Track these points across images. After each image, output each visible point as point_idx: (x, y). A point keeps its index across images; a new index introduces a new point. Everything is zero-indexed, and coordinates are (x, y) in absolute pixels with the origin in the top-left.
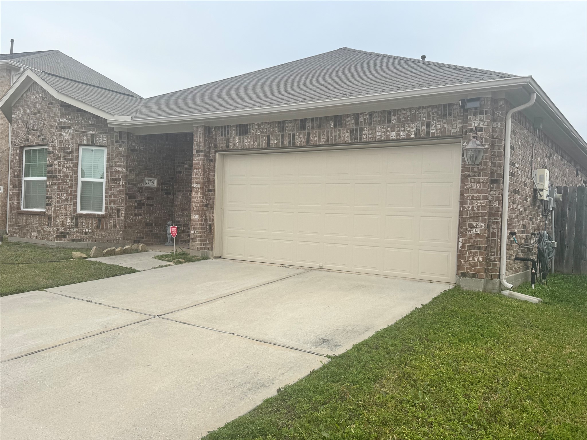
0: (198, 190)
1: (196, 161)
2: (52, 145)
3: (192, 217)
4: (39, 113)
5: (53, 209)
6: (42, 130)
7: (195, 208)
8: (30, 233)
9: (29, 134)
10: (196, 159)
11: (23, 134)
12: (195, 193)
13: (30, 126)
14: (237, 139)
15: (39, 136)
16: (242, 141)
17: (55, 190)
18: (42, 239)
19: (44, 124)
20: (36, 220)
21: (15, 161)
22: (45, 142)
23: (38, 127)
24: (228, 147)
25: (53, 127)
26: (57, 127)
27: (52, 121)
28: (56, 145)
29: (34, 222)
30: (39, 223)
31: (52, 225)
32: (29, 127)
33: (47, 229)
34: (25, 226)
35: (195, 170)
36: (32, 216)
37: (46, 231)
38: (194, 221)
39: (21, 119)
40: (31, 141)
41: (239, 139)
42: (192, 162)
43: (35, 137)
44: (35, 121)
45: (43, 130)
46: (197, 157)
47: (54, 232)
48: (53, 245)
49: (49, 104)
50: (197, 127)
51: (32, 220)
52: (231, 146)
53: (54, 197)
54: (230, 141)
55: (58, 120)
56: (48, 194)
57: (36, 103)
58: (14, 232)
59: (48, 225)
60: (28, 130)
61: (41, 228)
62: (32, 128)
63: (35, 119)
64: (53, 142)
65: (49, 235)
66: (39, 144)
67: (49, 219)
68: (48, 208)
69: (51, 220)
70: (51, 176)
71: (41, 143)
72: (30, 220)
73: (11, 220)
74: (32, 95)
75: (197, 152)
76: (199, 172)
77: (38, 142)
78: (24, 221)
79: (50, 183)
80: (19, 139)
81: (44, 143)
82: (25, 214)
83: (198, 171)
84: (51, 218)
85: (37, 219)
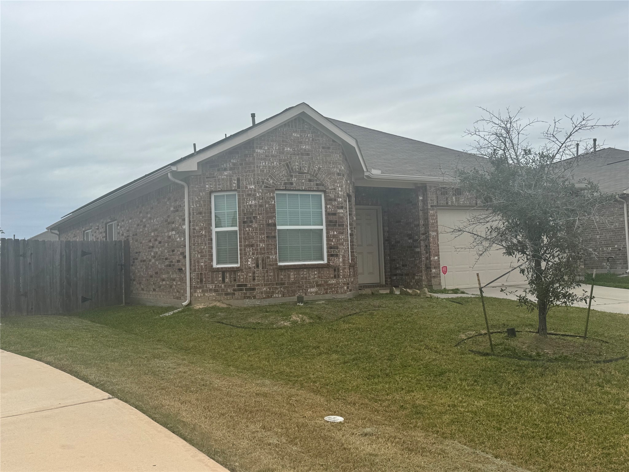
0: (435, 236)
1: (431, 213)
2: (334, 193)
3: (432, 258)
4: (308, 155)
5: (341, 260)
6: (317, 174)
7: (434, 251)
8: (305, 290)
9: (292, 176)
10: (431, 212)
11: (282, 175)
12: (433, 239)
13: (294, 167)
14: (454, 198)
15: (310, 181)
16: (458, 200)
17: (343, 240)
18: (327, 293)
19: (319, 168)
20: (314, 275)
21: (267, 206)
22: (321, 188)
23: (308, 170)
24: (447, 203)
25: (332, 173)
26: (339, 174)
27: (331, 167)
28: (340, 193)
29: (309, 276)
30: (319, 277)
31: (341, 277)
32: (292, 168)
33: (333, 281)
34: (294, 283)
35: (431, 221)
36: (305, 270)
37: (332, 284)
38: (434, 262)
39: (273, 156)
40: (296, 185)
41: (456, 198)
42: (428, 215)
43: (303, 181)
44: (303, 162)
45: (319, 175)
46: (432, 210)
47: (344, 284)
48: (343, 297)
49: (323, 148)
50: (430, 187)
51: (306, 274)
52: (450, 204)
53: (340, 247)
54: (449, 199)
55: (340, 167)
56: (333, 244)
57: (301, 143)
58: (273, 293)
59: (335, 277)
60: (290, 172)
61: (323, 282)
62: (297, 170)
63: (302, 162)
64: (335, 189)
65: (338, 287)
66: (312, 189)
67: (335, 270)
68: (334, 259)
69: (339, 271)
70: (335, 225)
71: (315, 189)
72: (303, 274)
73: (266, 278)
74: (294, 132)
75: (431, 206)
76: (435, 222)
77: (311, 188)
78: (292, 277)
79: (334, 232)
80: (274, 180)
81: (319, 190)
82: (292, 269)
83: (433, 221)
84: (338, 269)
85: (316, 273)
